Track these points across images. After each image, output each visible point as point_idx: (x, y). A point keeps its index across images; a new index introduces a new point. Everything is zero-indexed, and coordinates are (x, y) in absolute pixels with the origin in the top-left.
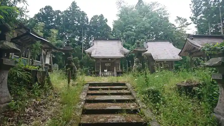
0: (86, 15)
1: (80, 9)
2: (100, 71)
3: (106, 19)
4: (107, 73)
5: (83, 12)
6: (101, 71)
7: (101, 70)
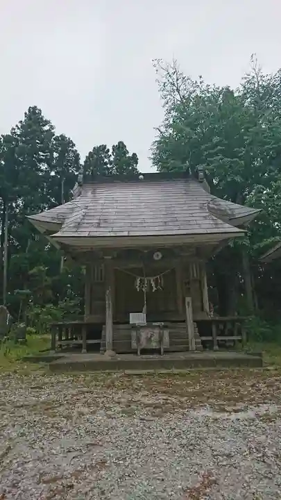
0: (74, 145)
1: (52, 127)
2: (109, 322)
3: (134, 155)
4: (144, 335)
5: (61, 136)
6: (114, 318)
7: (109, 313)
